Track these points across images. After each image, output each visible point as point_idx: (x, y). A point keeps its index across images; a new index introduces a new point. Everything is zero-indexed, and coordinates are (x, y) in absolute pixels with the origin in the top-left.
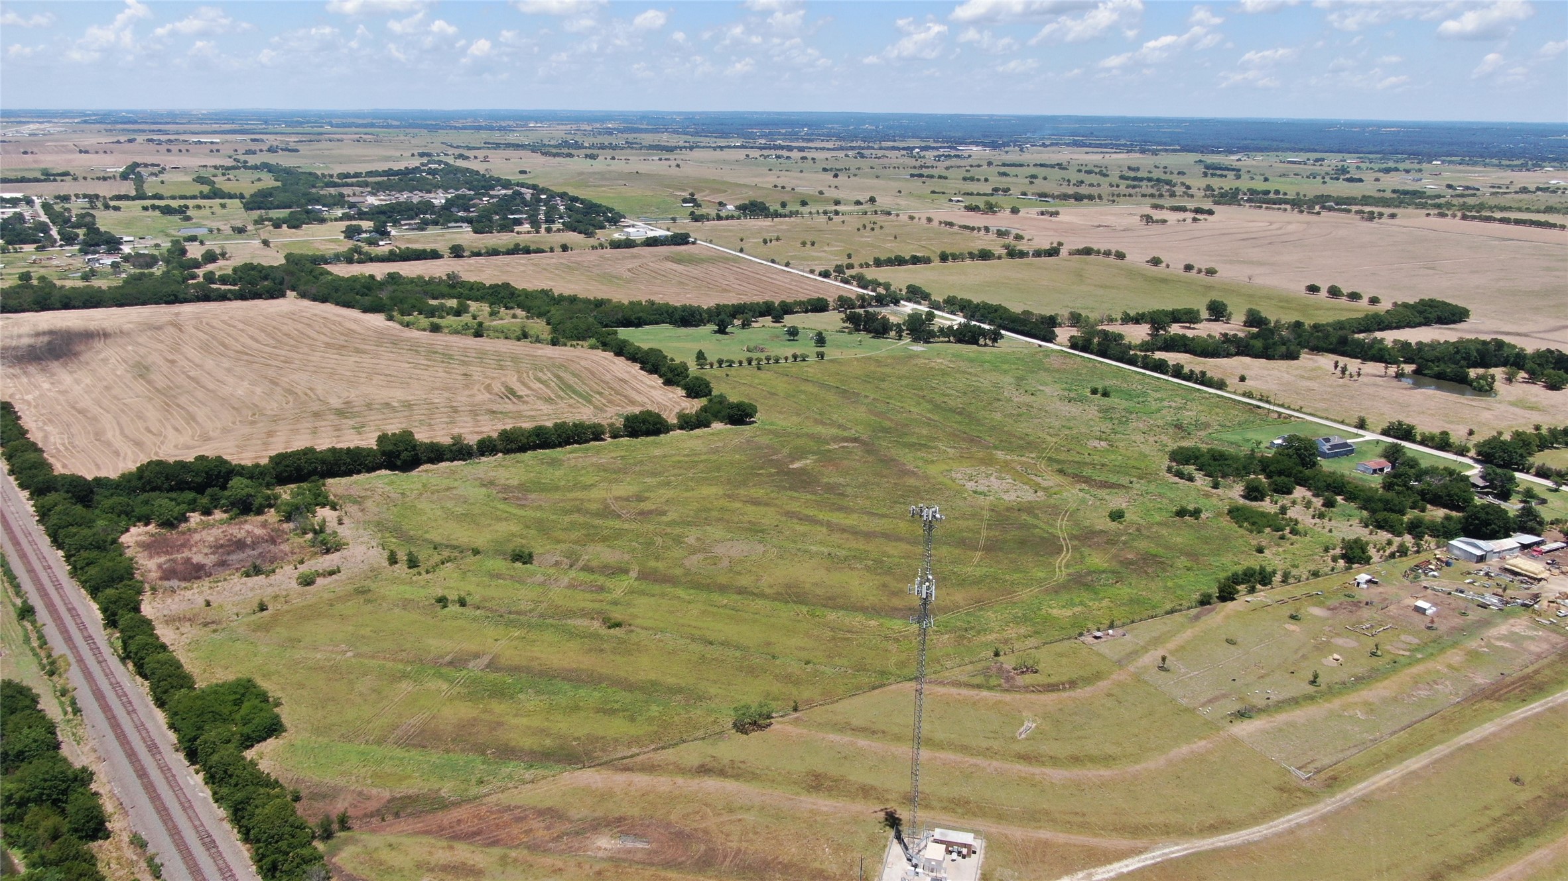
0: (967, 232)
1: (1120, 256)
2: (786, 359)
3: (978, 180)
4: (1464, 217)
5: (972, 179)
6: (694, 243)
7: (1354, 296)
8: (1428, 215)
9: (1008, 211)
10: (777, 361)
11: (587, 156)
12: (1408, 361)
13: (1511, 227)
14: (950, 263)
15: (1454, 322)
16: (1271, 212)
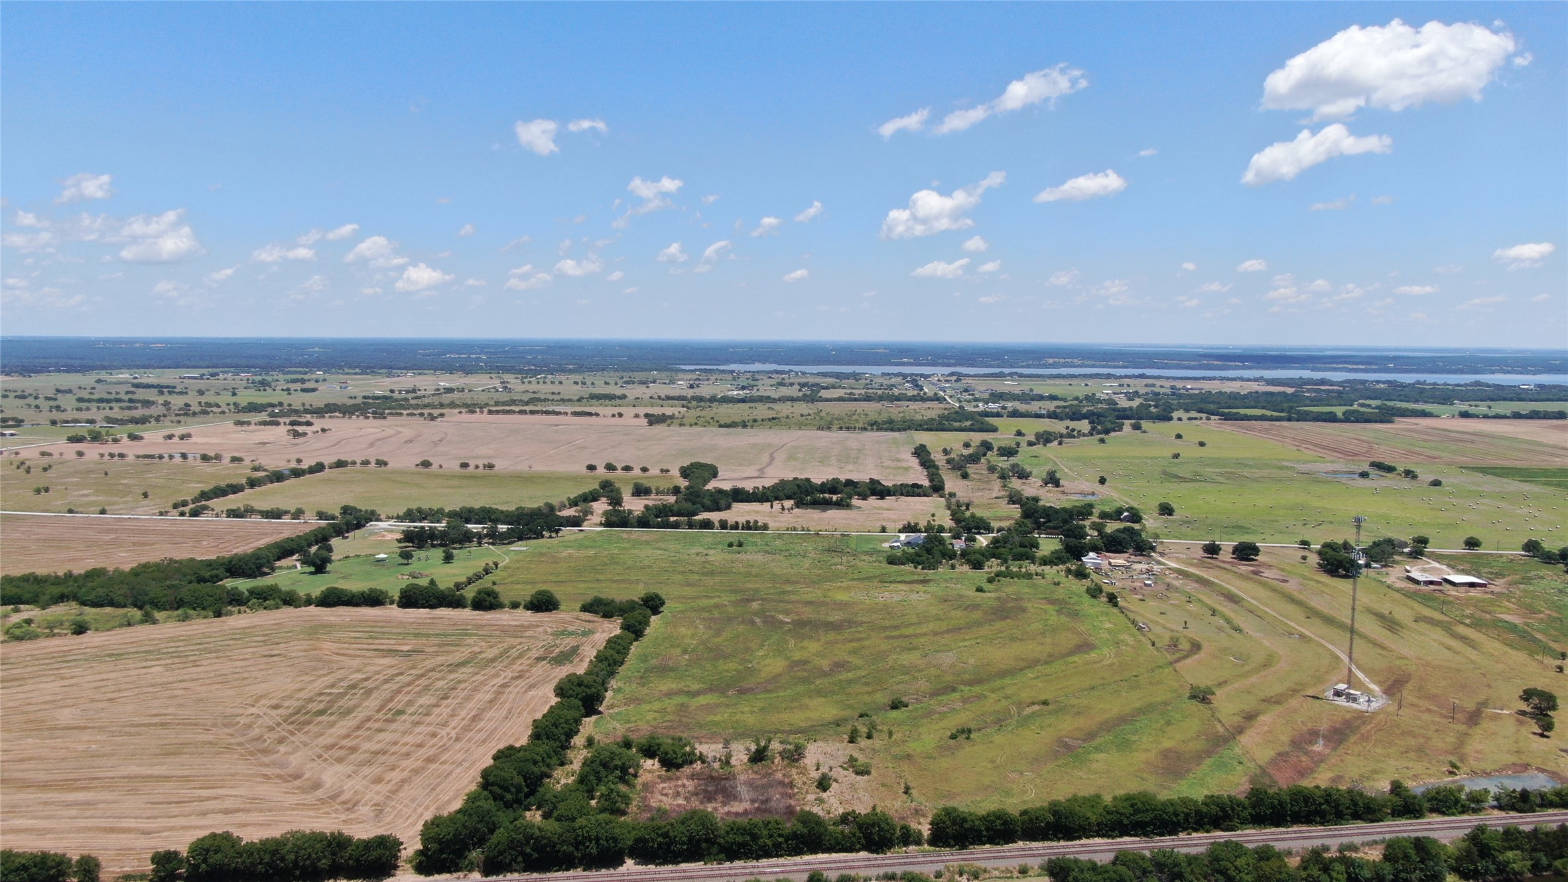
1: (381, 463)
4: (490, 412)
7: (627, 469)
8: (460, 412)
12: (789, 498)
15: (717, 475)
16: (333, 420)
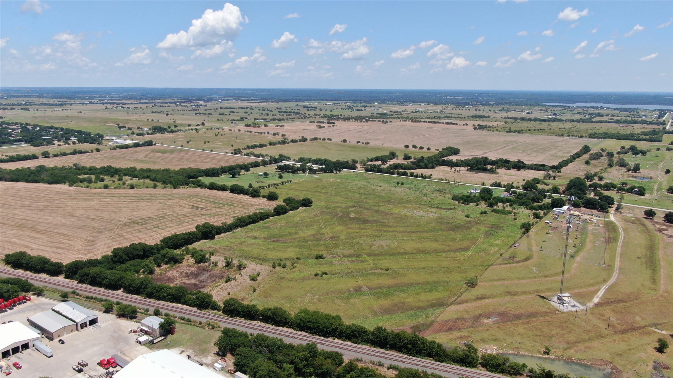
0: (259, 134)
1: (330, 140)
2: (280, 184)
3: (226, 115)
5: (223, 114)
6: (155, 145)
7: (421, 148)
9: (263, 126)
10: (277, 185)
11: (22, 109)
13: (427, 124)
14: (273, 146)
15: (458, 153)
16: (348, 122)
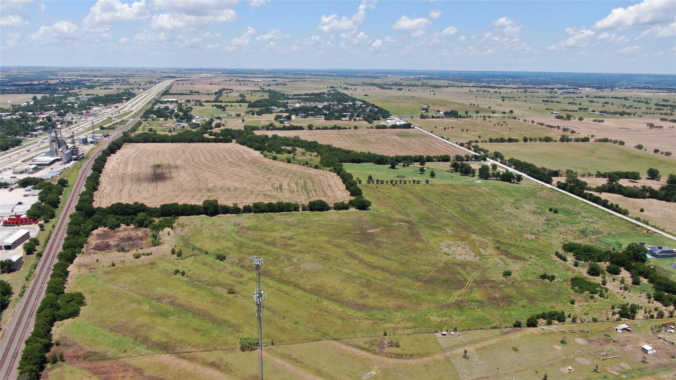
0: (549, 128)
1: (622, 143)
2: (410, 182)
5: (573, 103)
6: (413, 128)
9: (577, 119)
10: (405, 183)
11: (398, 89)
14: (529, 142)
